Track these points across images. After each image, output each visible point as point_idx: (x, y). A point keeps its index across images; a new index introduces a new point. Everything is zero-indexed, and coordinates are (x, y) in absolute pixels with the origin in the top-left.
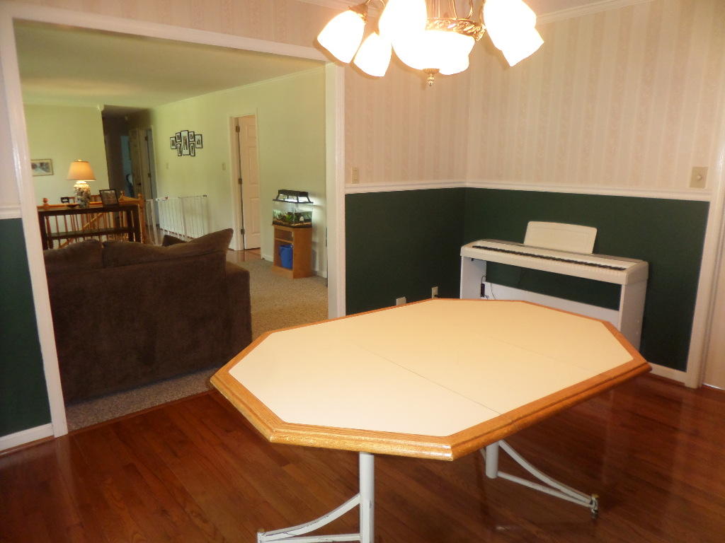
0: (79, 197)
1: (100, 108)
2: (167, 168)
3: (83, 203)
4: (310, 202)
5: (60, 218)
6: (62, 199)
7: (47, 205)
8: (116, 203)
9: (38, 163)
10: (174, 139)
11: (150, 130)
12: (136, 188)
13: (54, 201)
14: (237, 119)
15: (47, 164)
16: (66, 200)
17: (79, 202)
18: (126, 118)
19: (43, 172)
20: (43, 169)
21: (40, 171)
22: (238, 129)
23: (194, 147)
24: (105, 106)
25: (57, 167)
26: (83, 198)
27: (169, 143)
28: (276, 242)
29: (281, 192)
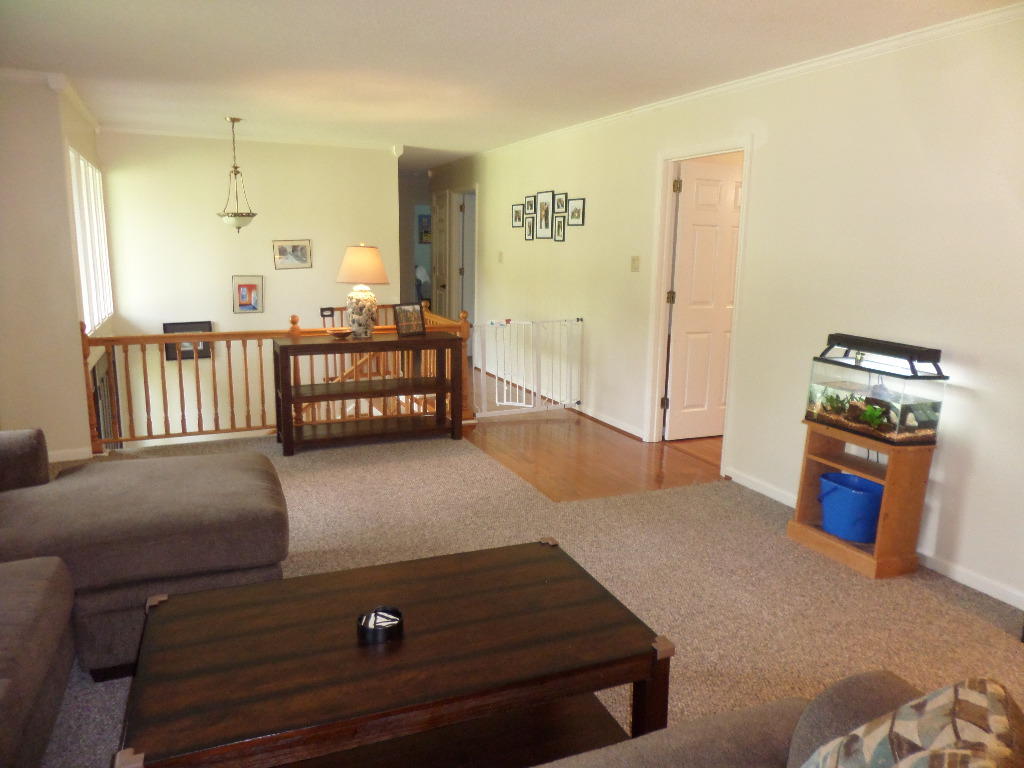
0: (356, 317)
1: (396, 152)
2: (500, 261)
3: (361, 330)
4: (940, 376)
5: (319, 359)
6: (323, 310)
7: (298, 329)
8: (419, 329)
9: (288, 246)
10: (520, 208)
11: (473, 193)
12: (435, 293)
13: (311, 322)
14: (678, 165)
15: (303, 248)
16: (328, 313)
17: (355, 328)
18: (430, 174)
19: (296, 263)
20: (297, 257)
21: (291, 261)
22: (677, 186)
23: (562, 226)
24: (406, 149)
25: (319, 256)
26: (361, 318)
27: (506, 216)
28: (809, 466)
29: (835, 340)
